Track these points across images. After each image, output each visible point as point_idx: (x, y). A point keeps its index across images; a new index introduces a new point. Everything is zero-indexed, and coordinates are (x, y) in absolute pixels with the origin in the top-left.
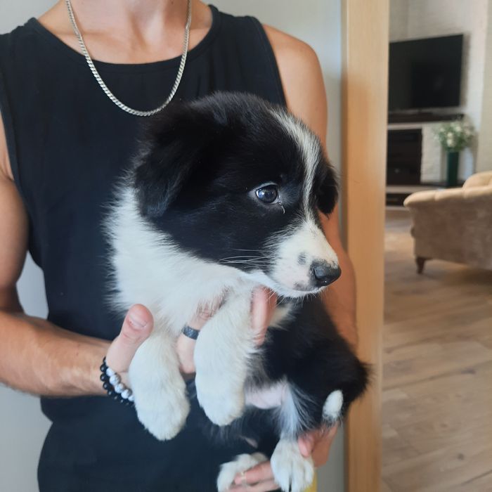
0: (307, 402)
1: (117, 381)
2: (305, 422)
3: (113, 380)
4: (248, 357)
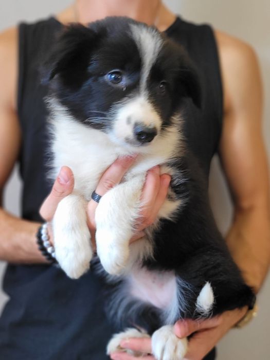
0: (184, 288)
1: (47, 238)
2: (182, 307)
3: (44, 237)
4: (132, 219)
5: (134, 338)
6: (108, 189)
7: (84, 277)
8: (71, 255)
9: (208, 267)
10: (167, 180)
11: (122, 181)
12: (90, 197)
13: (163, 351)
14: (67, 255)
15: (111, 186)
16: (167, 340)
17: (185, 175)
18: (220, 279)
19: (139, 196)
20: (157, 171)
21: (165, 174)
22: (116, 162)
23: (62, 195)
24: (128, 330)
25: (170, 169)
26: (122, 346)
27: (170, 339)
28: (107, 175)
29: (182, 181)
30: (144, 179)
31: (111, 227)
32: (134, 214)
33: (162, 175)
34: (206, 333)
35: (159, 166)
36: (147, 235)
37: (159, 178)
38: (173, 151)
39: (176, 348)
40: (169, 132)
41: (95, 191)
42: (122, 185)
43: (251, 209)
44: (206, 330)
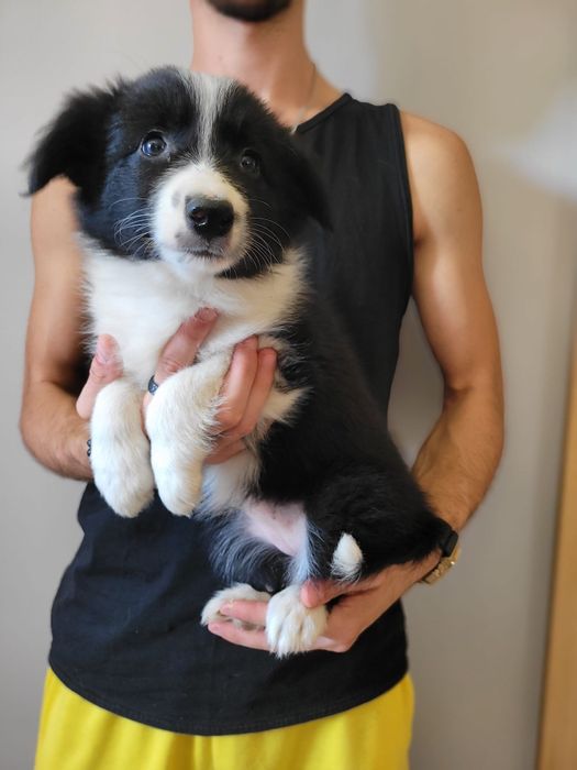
0: (312, 535)
5: (244, 600)
6: (169, 375)
7: (143, 515)
8: (116, 481)
9: (348, 498)
10: (270, 359)
11: (195, 361)
12: (147, 388)
13: (280, 631)
14: (109, 483)
15: (175, 370)
16: (288, 614)
17: (300, 351)
18: (373, 516)
19: (218, 389)
20: (252, 345)
21: (267, 348)
22: (182, 329)
23: (103, 381)
24: (235, 586)
25: (275, 341)
26: (222, 612)
27: (293, 613)
28: (168, 352)
29: (296, 360)
30: (228, 358)
31: (168, 440)
32: (206, 418)
33: (262, 349)
34: (359, 597)
35: (256, 337)
36: (248, 447)
37: (256, 355)
38: (283, 313)
39: (301, 629)
40: (276, 273)
41: (152, 378)
42: (195, 367)
43: (467, 390)
44: (361, 593)
